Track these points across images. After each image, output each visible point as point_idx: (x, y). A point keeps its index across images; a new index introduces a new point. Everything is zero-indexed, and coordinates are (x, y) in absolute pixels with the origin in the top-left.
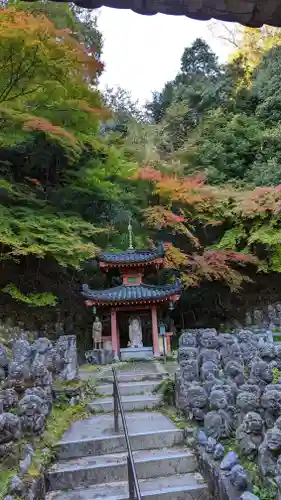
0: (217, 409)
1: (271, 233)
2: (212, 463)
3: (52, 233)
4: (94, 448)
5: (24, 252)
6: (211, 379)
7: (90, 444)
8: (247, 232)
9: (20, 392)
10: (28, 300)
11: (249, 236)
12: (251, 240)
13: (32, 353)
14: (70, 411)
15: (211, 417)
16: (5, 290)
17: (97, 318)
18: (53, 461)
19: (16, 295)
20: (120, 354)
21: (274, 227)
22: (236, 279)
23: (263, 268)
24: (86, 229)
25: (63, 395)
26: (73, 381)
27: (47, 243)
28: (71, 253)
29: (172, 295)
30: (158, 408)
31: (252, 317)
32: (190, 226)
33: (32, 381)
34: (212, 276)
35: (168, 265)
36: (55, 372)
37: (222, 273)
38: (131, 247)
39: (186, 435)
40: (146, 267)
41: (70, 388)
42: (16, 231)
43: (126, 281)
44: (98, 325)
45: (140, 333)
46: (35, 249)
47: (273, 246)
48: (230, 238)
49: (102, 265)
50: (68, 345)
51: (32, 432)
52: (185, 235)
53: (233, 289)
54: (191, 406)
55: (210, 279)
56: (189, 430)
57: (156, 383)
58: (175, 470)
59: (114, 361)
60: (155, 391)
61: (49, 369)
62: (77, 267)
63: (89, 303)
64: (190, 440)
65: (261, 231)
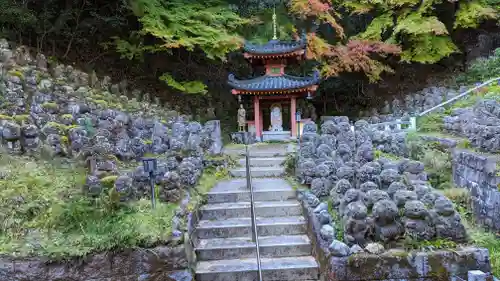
0: (321, 177)
1: (419, 22)
2: (310, 209)
3: (200, 25)
4: (232, 198)
5: (176, 44)
6: (323, 157)
7: (229, 195)
8: (395, 21)
9: (179, 160)
10: (182, 88)
11: (395, 25)
12: (397, 29)
13: (187, 133)
14: (216, 174)
15: (316, 182)
16: (161, 78)
17: (242, 106)
18: (204, 203)
19: (172, 83)
20: (262, 137)
21: (423, 15)
22: (376, 70)
23: (406, 58)
24: (232, 20)
25: (211, 164)
26: (219, 155)
27: (195, 36)
28: (218, 46)
29: (310, 85)
30: (281, 176)
31: (391, 106)
32: (336, 14)
33: (187, 153)
34: (352, 66)
35: (310, 56)
36: (205, 148)
37: (362, 64)
38: (275, 38)
39: (297, 193)
40: (287, 58)
41: (216, 159)
42: (167, 22)
43: (269, 72)
44: (242, 111)
45: (280, 119)
46: (185, 42)
47: (418, 36)
48: (375, 28)
49: (246, 56)
50: (214, 127)
51: (189, 185)
52: (330, 25)
53: (372, 80)
54: (305, 175)
55: (350, 70)
56: (300, 190)
57: (283, 159)
58: (286, 213)
59: (256, 141)
60: (283, 164)
61: (200, 145)
62: (224, 59)
63: (234, 92)
64: (300, 196)
65: (409, 19)
